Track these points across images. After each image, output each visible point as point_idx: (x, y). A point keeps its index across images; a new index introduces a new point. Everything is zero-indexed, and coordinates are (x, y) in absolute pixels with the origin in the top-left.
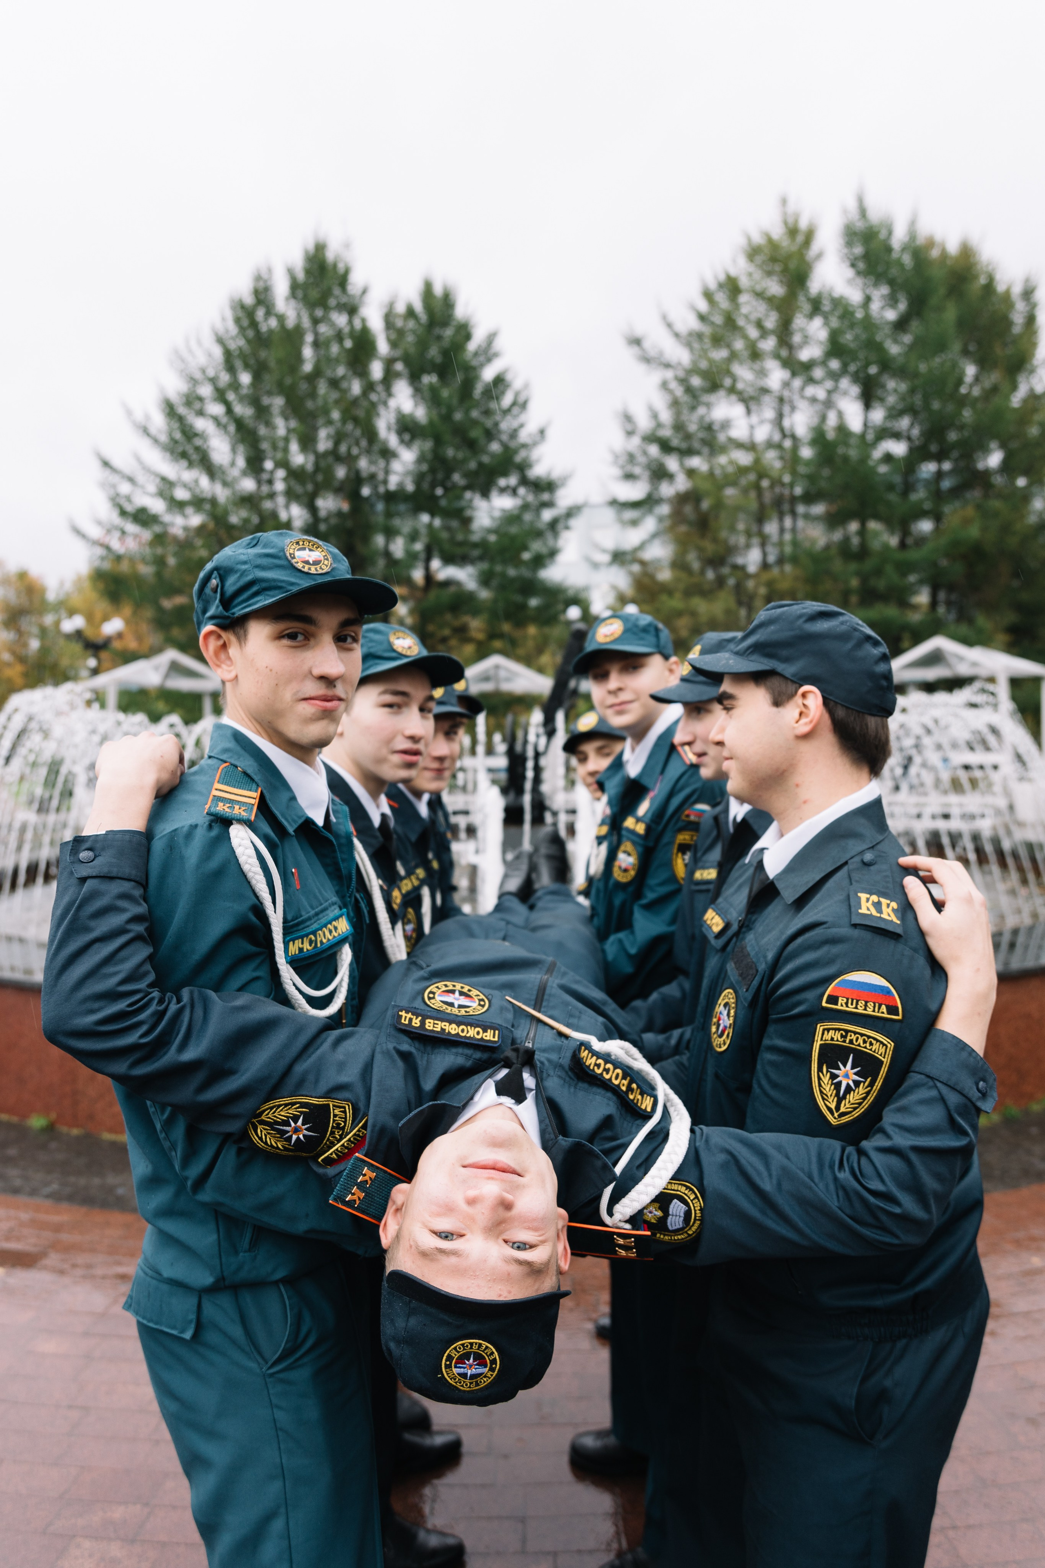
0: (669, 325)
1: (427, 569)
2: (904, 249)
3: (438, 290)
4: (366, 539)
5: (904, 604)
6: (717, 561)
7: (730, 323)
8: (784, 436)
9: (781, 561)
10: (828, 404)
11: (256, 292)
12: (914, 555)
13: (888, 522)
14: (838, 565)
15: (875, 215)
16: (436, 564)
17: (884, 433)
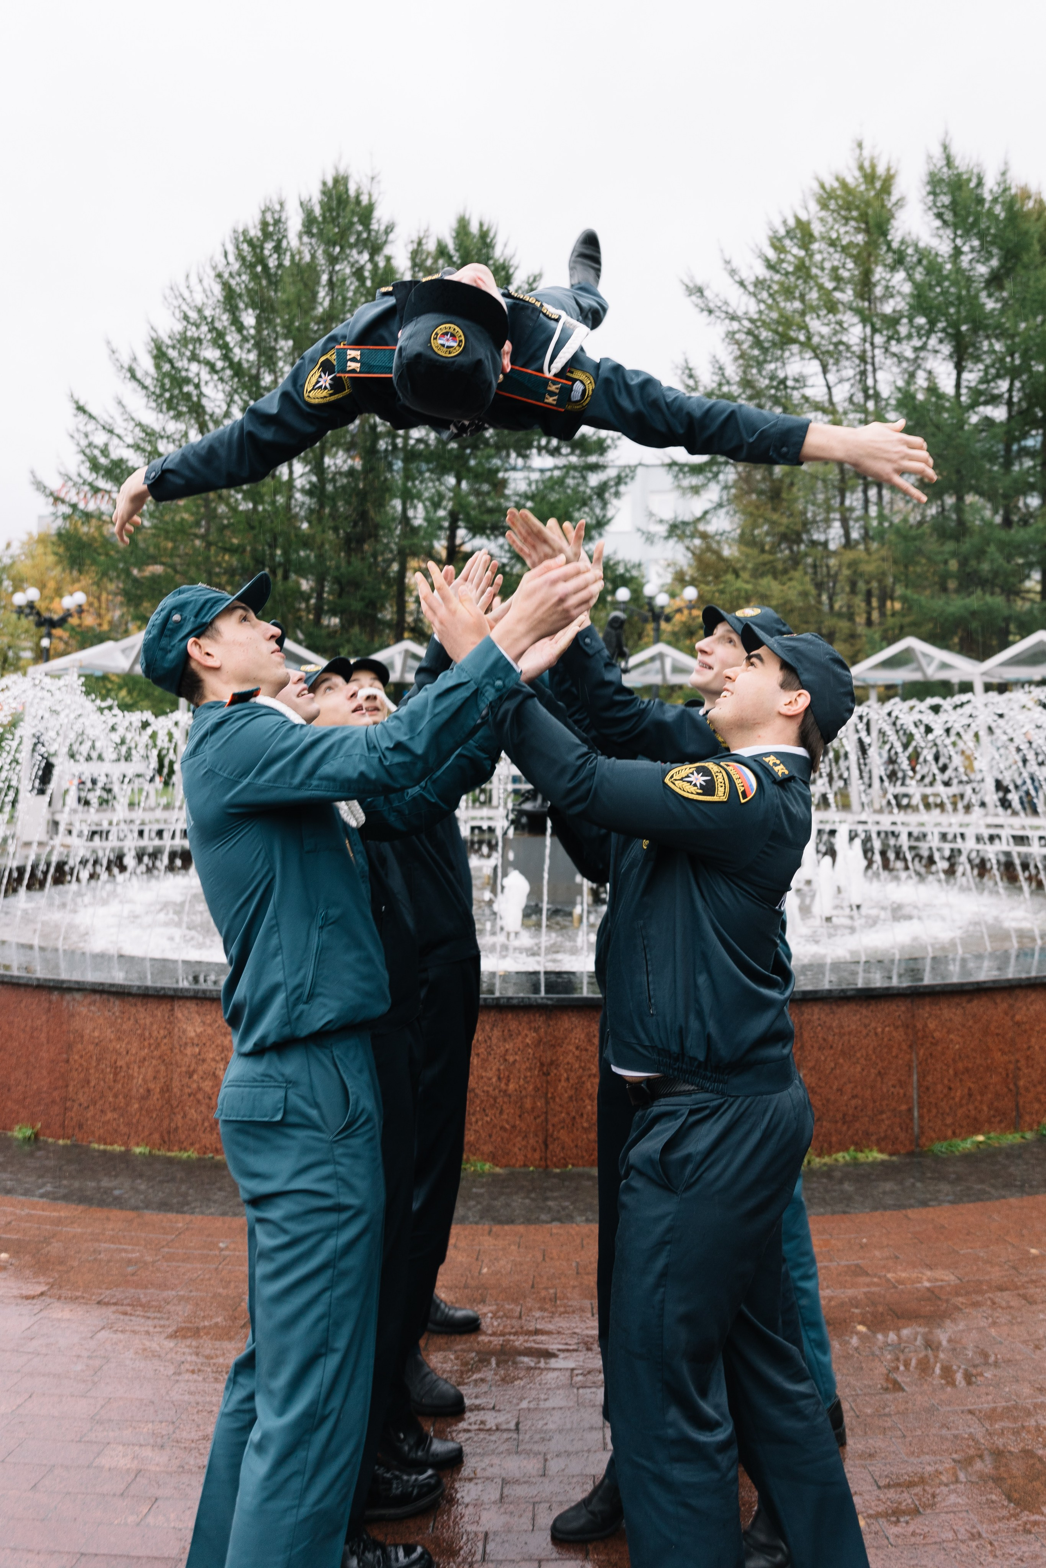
0: (733, 272)
1: (452, 537)
2: (995, 200)
3: (474, 228)
4: (381, 504)
5: (1013, 591)
6: (792, 537)
7: (802, 270)
8: (867, 397)
9: (866, 537)
10: (916, 362)
11: (264, 224)
12: (1019, 534)
13: (989, 495)
14: (932, 545)
15: (962, 163)
16: (462, 533)
17: (982, 397)
